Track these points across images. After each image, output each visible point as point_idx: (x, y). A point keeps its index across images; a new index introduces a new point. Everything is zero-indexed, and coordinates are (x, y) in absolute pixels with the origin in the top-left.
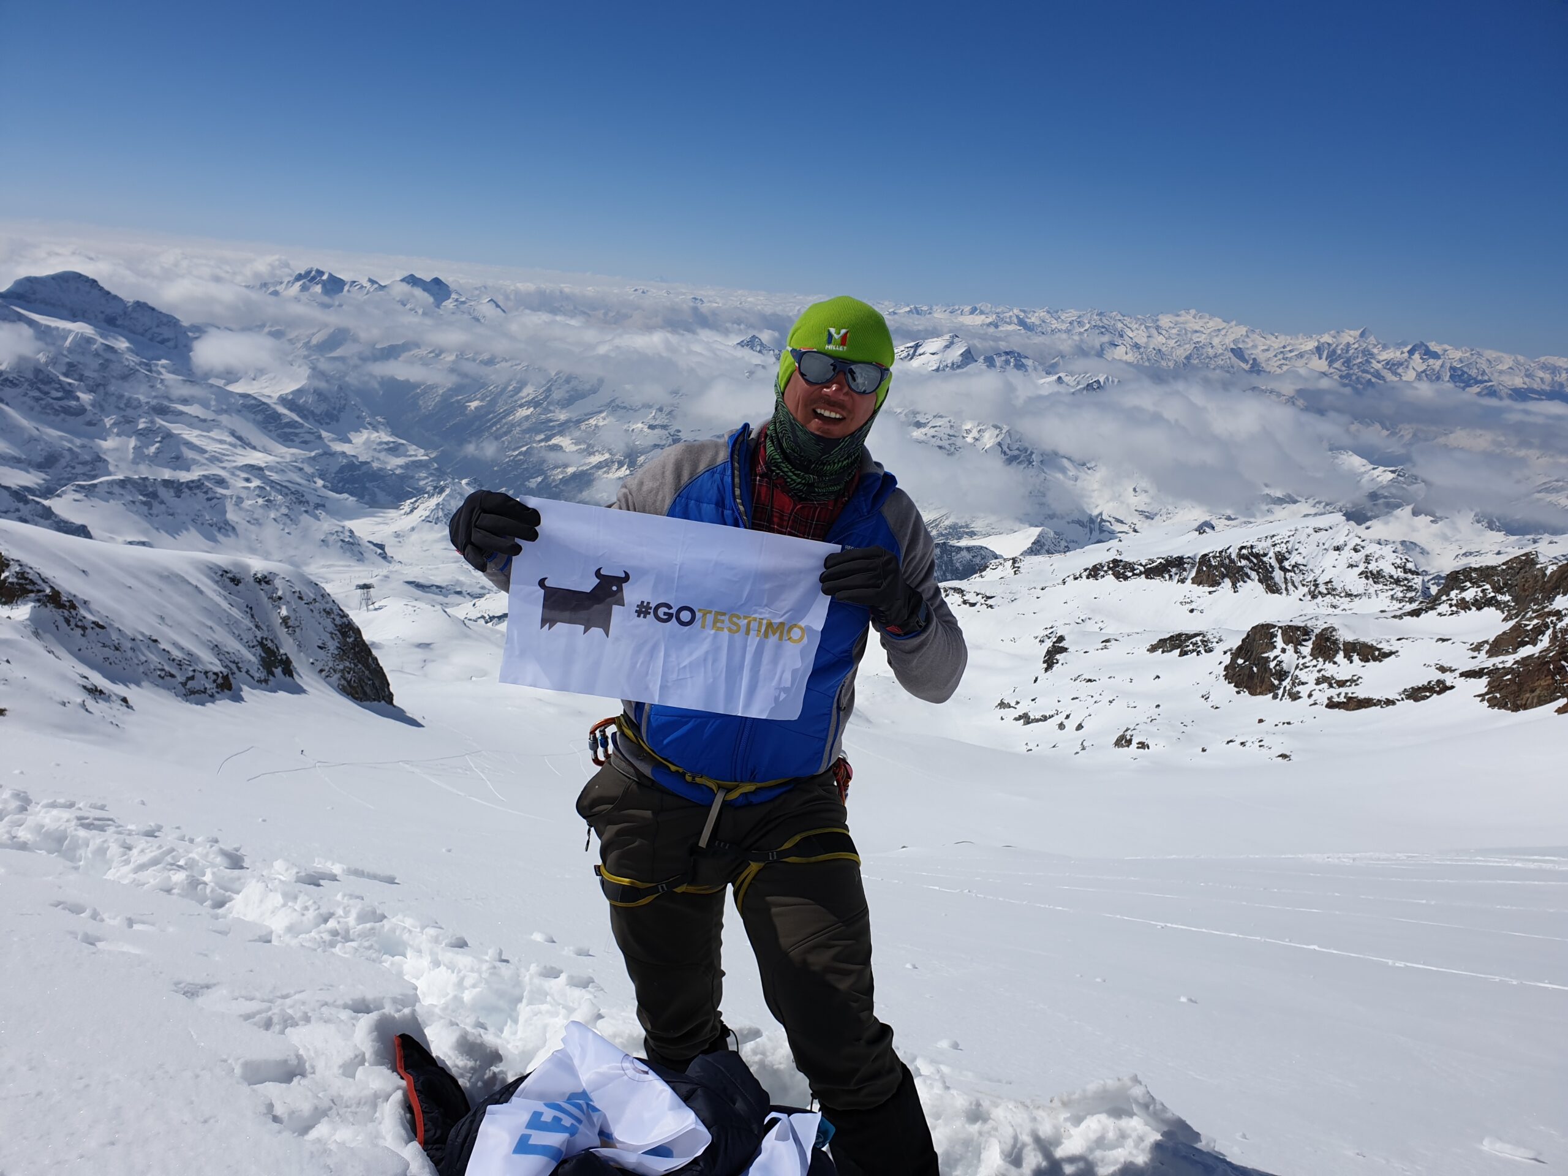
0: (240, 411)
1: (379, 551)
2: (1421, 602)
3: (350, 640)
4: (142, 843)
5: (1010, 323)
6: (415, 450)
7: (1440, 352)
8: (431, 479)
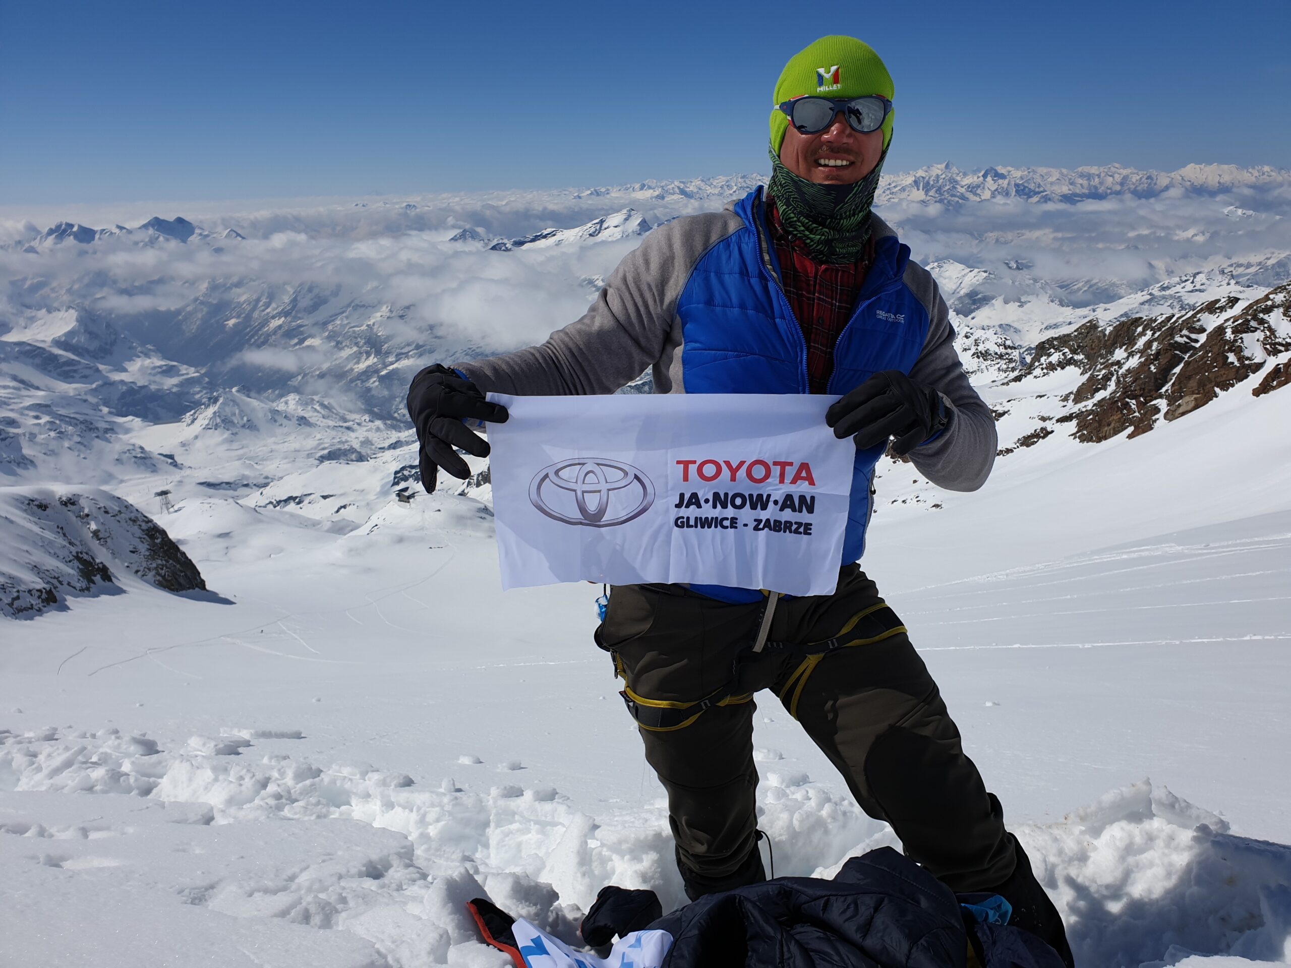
0: (17, 358)
1: (170, 461)
2: (1021, 370)
3: (158, 541)
4: (46, 748)
5: (673, 194)
6: (186, 369)
7: (1006, 174)
8: (204, 392)
